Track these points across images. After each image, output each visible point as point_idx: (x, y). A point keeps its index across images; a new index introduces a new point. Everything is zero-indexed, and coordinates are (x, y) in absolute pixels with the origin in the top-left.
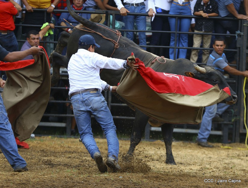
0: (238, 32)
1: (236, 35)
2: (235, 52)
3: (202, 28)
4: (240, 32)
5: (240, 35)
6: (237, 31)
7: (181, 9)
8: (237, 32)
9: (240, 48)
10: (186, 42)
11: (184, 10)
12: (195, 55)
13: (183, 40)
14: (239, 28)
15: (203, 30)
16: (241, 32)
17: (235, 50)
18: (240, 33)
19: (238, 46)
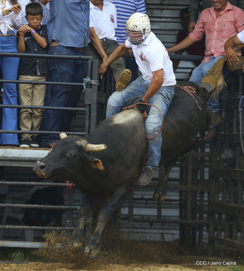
0: (87, 79)
1: (84, 84)
3: (36, 69)
4: (89, 80)
5: (90, 85)
7: (5, 43)
8: (85, 79)
9: (90, 105)
10: (15, 96)
11: (8, 43)
12: (27, 119)
13: (10, 93)
14: (89, 73)
15: (38, 72)
16: (91, 79)
17: (82, 109)
18: (90, 82)
19: (87, 102)
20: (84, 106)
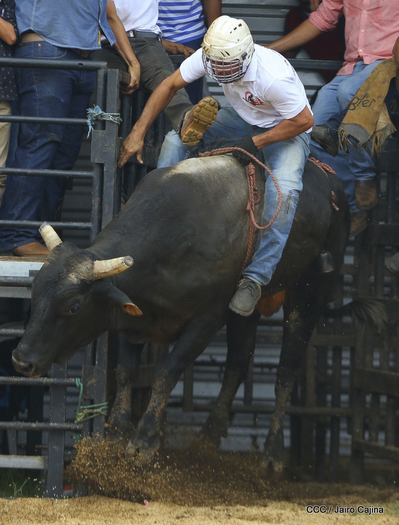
0: (96, 111)
1: (88, 121)
2: (88, 181)
4: (101, 112)
5: (101, 123)
6: (93, 107)
8: (90, 111)
9: (101, 166)
14: (100, 98)
16: (104, 110)
17: (85, 173)
18: (101, 116)
19: (96, 159)
20: (89, 168)
